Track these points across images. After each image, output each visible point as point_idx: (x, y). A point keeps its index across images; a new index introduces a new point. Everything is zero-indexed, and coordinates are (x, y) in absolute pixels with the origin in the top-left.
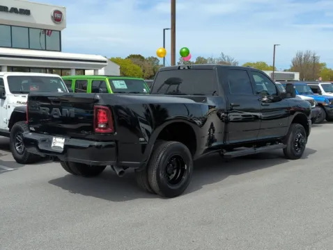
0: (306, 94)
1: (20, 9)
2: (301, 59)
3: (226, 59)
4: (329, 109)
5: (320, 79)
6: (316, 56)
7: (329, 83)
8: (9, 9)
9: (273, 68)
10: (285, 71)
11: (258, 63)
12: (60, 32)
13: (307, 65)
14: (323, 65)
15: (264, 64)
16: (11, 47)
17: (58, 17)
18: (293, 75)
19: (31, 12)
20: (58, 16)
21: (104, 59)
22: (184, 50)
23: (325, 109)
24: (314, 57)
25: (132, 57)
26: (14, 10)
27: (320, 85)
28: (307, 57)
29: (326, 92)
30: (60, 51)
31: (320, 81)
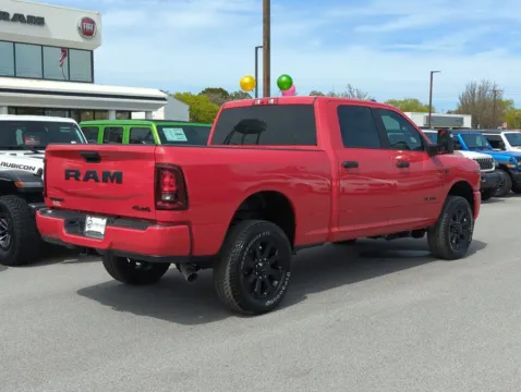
0: (481, 149)
1: (28, 17)
2: (473, 95)
3: (355, 94)
4: (517, 173)
5: (505, 125)
6: (497, 89)
7: (517, 132)
8: (11, 16)
9: (430, 109)
10: (449, 113)
11: (406, 101)
12: (92, 52)
13: (484, 104)
14: (509, 103)
15: (416, 101)
16: (15, 77)
17: (88, 29)
18: (461, 120)
19: (46, 20)
20: (88, 27)
21: (162, 95)
22: (284, 79)
23: (510, 174)
24: (495, 91)
25: (210, 91)
26: (19, 18)
27: (502, 135)
28: (483, 90)
29: (513, 146)
30: (92, 82)
31: (504, 129)
